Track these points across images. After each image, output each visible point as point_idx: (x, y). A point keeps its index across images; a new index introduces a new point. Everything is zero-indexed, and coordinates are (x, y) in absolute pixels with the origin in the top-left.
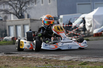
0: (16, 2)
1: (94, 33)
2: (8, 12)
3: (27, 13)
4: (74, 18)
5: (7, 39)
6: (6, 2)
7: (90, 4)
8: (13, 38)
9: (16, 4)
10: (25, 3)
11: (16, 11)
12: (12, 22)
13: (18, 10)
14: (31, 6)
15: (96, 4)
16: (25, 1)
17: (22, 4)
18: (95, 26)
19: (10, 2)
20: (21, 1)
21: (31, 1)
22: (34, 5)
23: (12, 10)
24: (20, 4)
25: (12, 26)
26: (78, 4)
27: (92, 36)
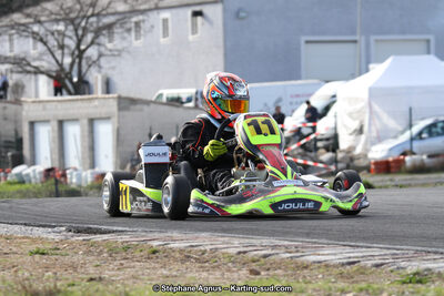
0: (61, 27)
1: (373, 161)
2: (28, 68)
3: (103, 71)
4: (292, 96)
5: (24, 173)
6: (22, 28)
7: (355, 42)
8: (49, 172)
9: (62, 34)
10: (98, 32)
11: (61, 65)
12: (44, 109)
13: (67, 61)
14: (119, 47)
15: (377, 41)
16: (95, 25)
17: (83, 36)
18: (378, 132)
19: (36, 28)
20: (79, 24)
21: (121, 27)
22: (131, 42)
23: (45, 57)
24: (77, 35)
25: (46, 121)
26: (307, 42)
27: (365, 172)
